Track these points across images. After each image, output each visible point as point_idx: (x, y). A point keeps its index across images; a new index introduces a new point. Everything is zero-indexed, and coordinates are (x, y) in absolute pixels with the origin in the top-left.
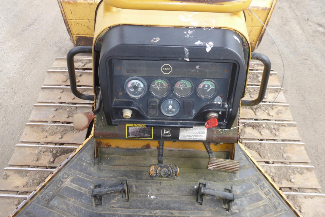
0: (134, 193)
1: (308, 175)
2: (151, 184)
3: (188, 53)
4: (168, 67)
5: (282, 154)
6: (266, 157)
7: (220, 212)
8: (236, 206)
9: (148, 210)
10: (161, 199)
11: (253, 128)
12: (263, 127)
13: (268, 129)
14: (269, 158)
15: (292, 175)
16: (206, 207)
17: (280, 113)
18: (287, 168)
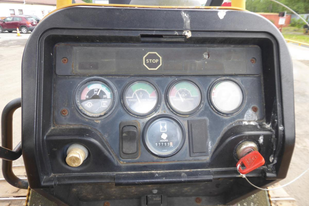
3: (189, 21)
4: (154, 57)
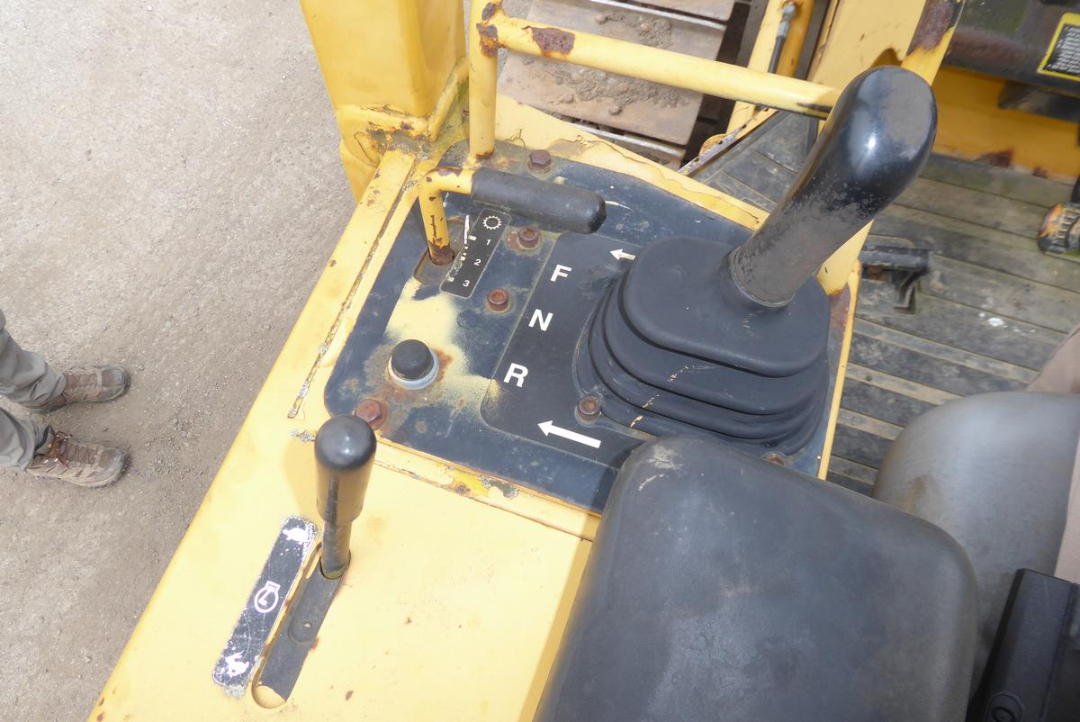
0: (934, 294)
2: (992, 282)
9: (976, 357)
10: (1023, 334)
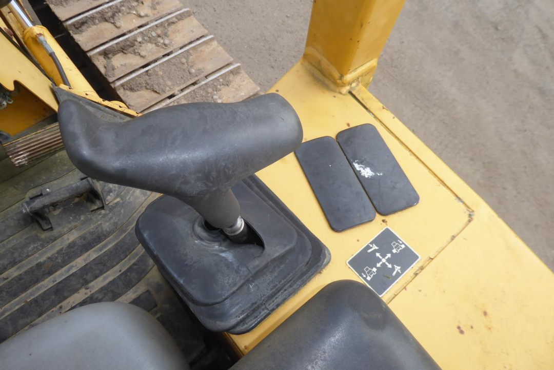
1: (237, 80)
5: (189, 71)
6: (165, 89)
7: (91, 219)
8: (111, 194)
11: (125, 53)
12: (140, 43)
13: (150, 42)
14: (172, 87)
15: (215, 94)
16: (64, 228)
17: (158, 3)
18: (202, 87)
